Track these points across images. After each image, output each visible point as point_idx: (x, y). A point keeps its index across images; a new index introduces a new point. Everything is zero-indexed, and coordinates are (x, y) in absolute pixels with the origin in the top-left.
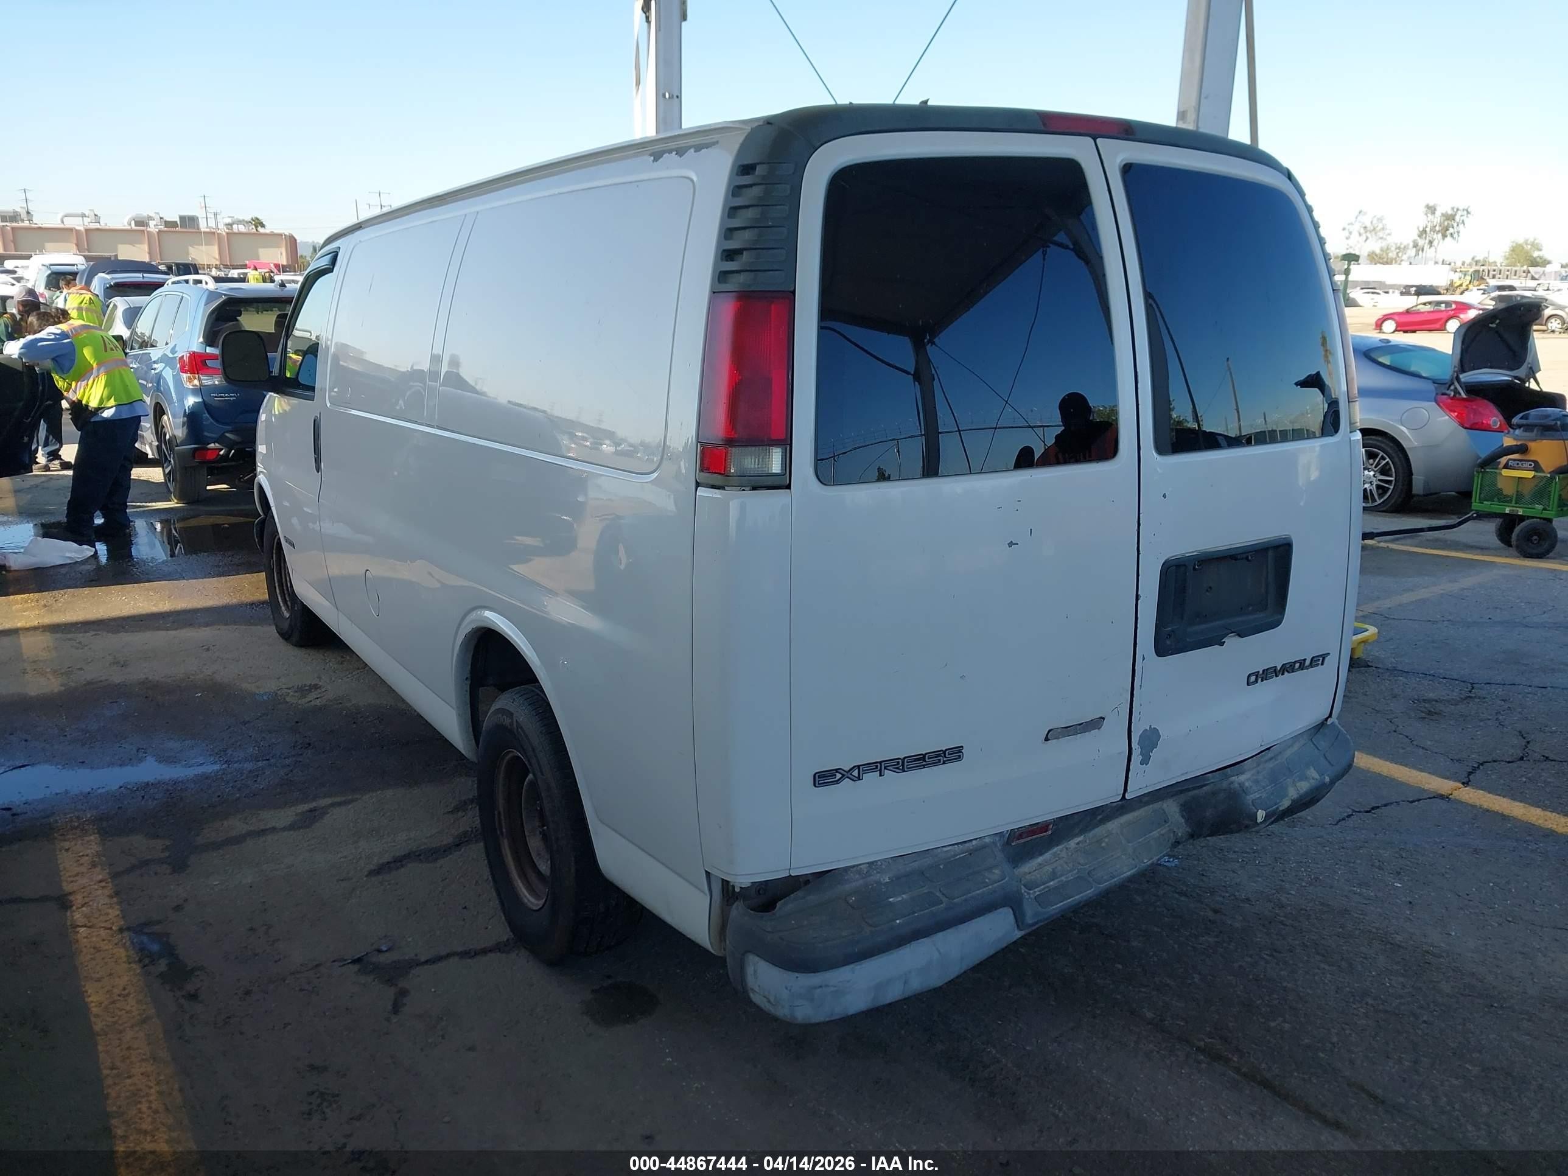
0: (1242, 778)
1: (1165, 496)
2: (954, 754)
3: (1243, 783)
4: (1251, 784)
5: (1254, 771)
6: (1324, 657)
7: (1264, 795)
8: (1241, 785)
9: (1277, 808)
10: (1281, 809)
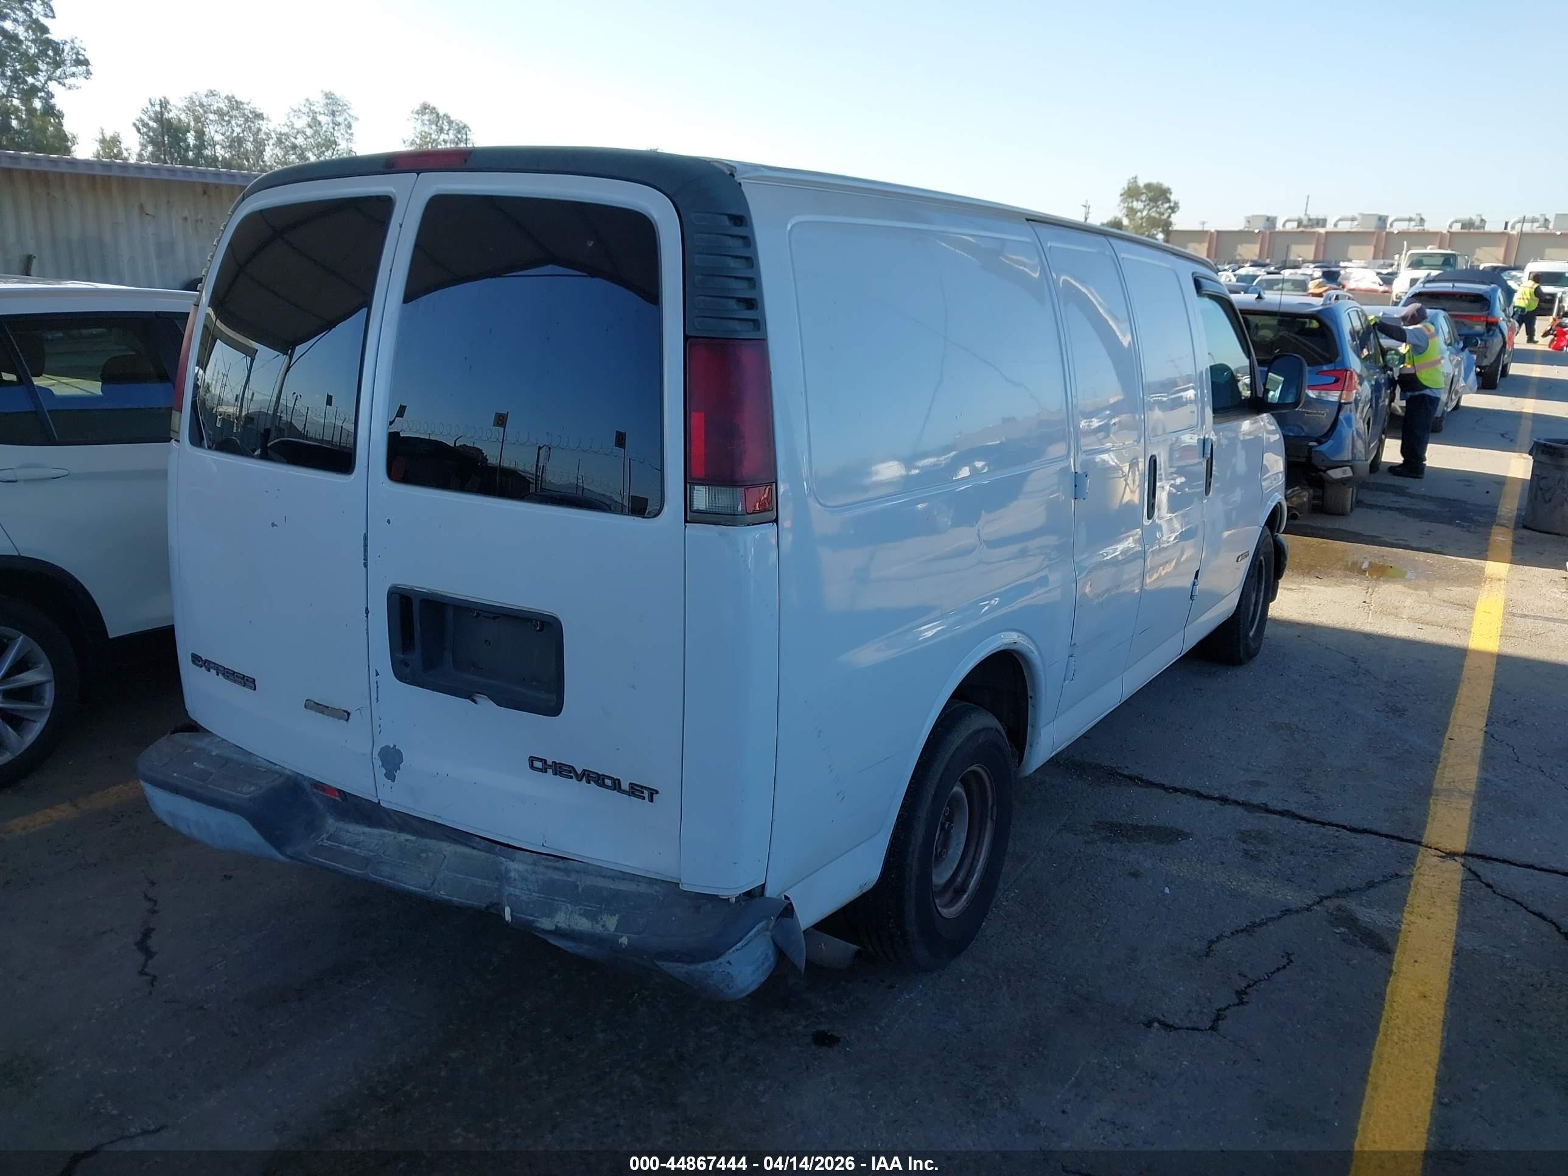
0: (513, 865)
1: (389, 521)
2: (248, 682)
3: (510, 871)
4: (517, 877)
5: (529, 868)
6: (653, 793)
7: (524, 898)
8: (508, 871)
9: (533, 921)
10: (538, 925)
